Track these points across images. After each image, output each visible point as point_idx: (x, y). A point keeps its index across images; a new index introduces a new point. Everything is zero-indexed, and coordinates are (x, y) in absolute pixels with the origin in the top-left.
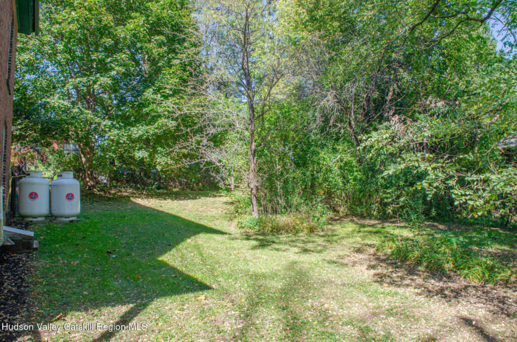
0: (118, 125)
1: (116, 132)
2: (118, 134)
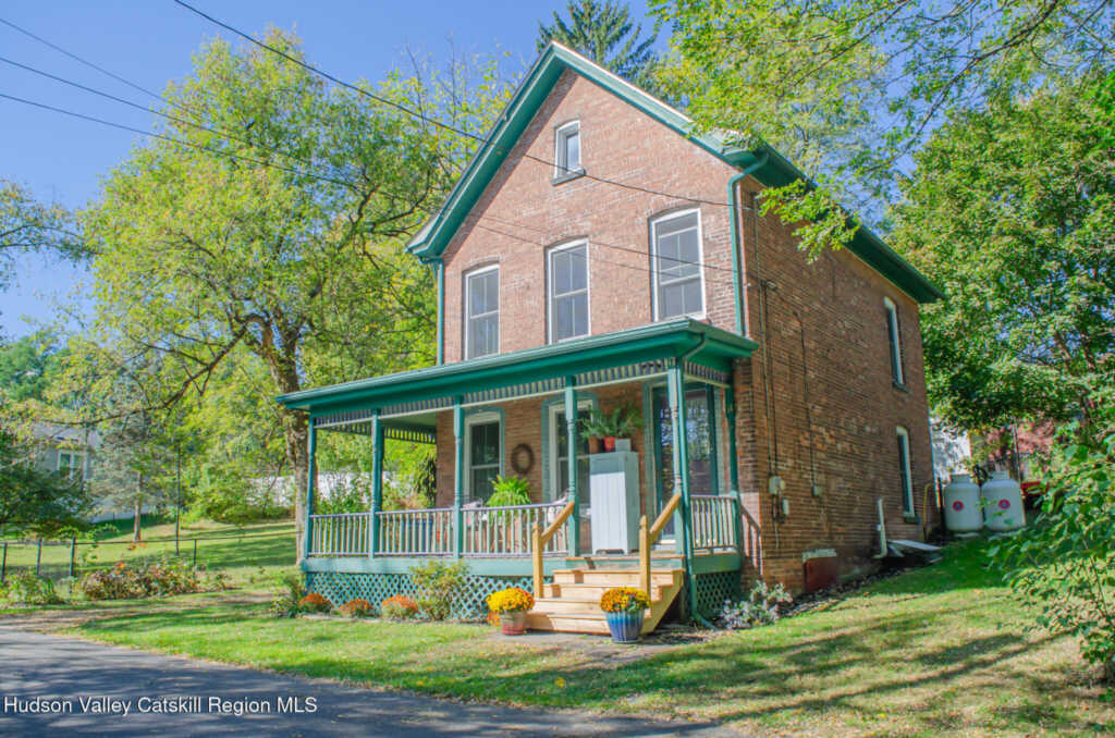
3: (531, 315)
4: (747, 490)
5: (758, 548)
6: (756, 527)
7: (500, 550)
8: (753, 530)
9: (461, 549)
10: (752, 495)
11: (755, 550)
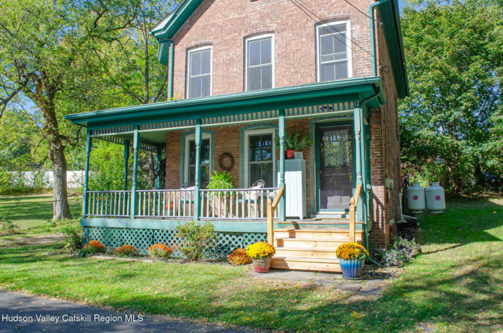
0: (472, 143)
1: (470, 148)
2: (472, 150)
3: (234, 77)
4: (376, 184)
5: (382, 217)
6: (382, 206)
7: (211, 215)
8: (380, 207)
9: (199, 215)
10: (380, 187)
11: (380, 219)
